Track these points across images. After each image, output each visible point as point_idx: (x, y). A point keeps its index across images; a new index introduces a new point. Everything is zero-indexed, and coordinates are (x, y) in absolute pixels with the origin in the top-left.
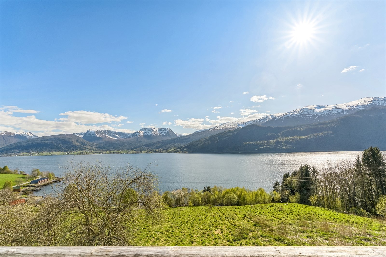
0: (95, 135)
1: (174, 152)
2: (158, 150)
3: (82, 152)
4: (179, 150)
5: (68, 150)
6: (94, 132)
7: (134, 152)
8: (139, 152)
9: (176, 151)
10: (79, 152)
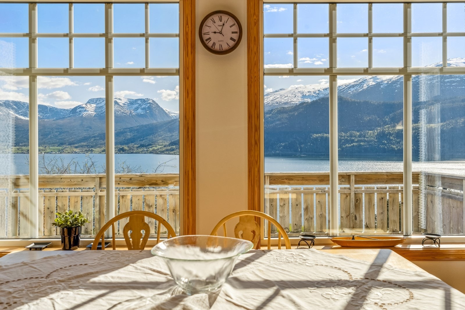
1: (162, 152)
2: (128, 147)
4: (174, 147)
8: (87, 151)
9: (167, 150)
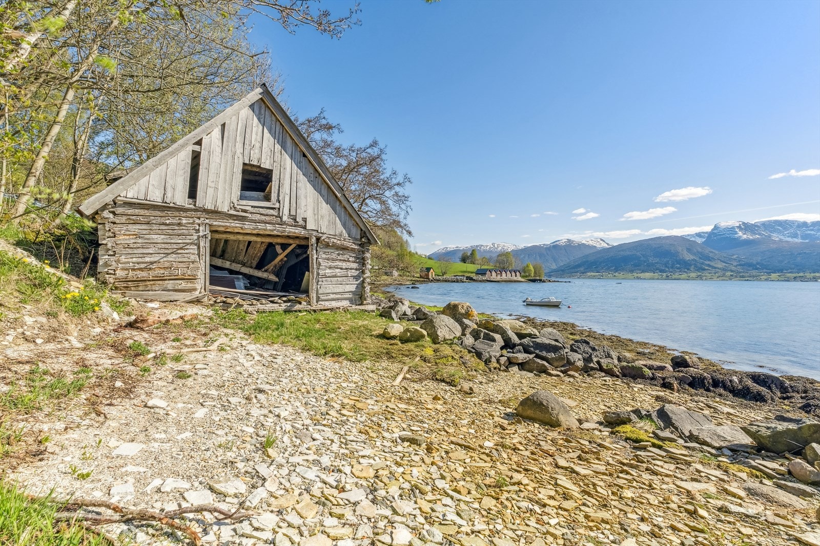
0: (737, 234)
3: (699, 274)
5: (667, 269)
6: (733, 228)
10: (693, 275)
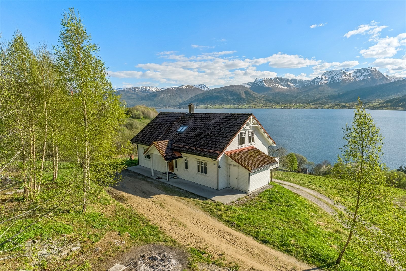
0: (264, 84)
2: (349, 104)
3: (250, 105)
5: (236, 103)
6: (262, 81)
7: (312, 106)
8: (319, 107)
9: (382, 107)
10: (247, 106)
